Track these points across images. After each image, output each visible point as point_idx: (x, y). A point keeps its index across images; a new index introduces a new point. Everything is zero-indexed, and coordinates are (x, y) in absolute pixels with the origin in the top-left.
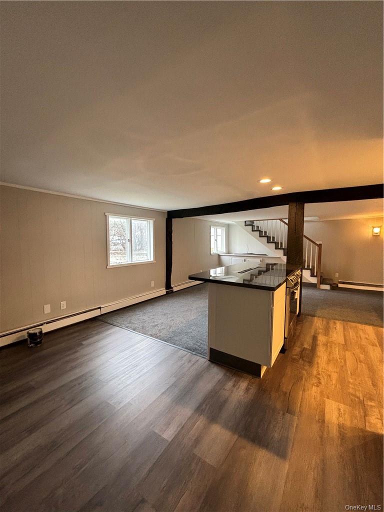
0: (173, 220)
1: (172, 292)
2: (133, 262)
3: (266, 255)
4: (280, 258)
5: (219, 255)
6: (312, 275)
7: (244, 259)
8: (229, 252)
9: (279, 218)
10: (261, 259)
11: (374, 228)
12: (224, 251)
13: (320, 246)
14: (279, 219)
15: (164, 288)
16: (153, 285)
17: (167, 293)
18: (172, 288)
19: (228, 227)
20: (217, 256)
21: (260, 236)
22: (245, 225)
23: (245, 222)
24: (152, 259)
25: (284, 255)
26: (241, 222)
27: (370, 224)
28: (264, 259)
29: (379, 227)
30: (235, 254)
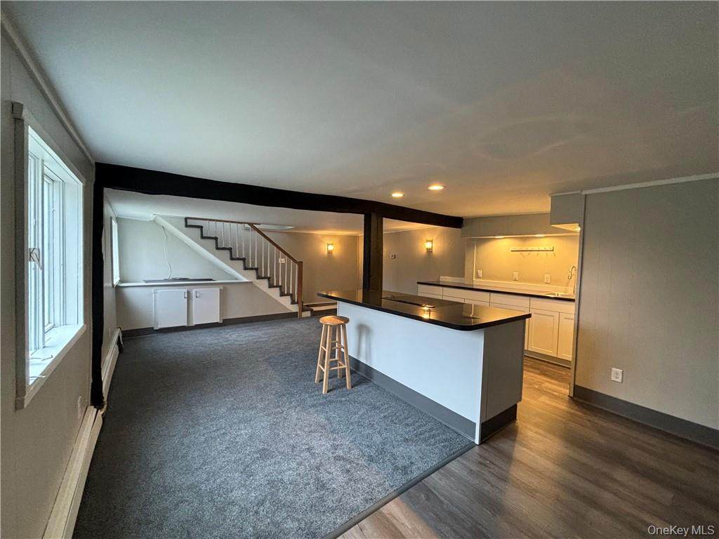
3: (211, 280)
4: (251, 282)
5: (117, 286)
6: (293, 302)
7: (186, 290)
8: (124, 280)
9: (250, 222)
10: (222, 287)
11: (328, 245)
13: (300, 264)
14: (249, 224)
20: (115, 290)
21: (217, 249)
22: (187, 226)
23: (186, 219)
25: (259, 277)
26: (177, 218)
27: (327, 241)
28: (226, 286)
29: (332, 244)
30: (147, 282)
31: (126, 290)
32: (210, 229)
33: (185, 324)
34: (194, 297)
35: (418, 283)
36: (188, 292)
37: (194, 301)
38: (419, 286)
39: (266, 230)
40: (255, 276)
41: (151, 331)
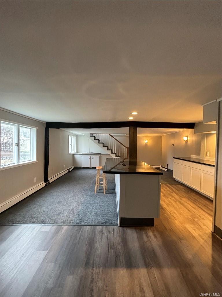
0: (50, 129)
1: (49, 183)
2: (20, 163)
3: (100, 153)
4: (109, 155)
5: (73, 154)
7: (90, 156)
8: (77, 152)
11: (145, 140)
12: (75, 152)
13: (128, 148)
14: (109, 134)
15: (43, 182)
16: (35, 181)
17: (46, 185)
18: (49, 180)
19: (77, 136)
20: (72, 155)
21: (99, 143)
22: (90, 136)
23: (90, 134)
24: (35, 159)
25: (112, 153)
26: (88, 134)
27: (144, 139)
28: (101, 155)
29: (147, 140)
30: (82, 153)
31: (75, 155)
32: (97, 137)
33: (89, 167)
34: (92, 159)
35: (174, 158)
36: (90, 157)
37: (92, 160)
38: (174, 159)
39: (115, 136)
40: (111, 152)
41: (80, 168)
